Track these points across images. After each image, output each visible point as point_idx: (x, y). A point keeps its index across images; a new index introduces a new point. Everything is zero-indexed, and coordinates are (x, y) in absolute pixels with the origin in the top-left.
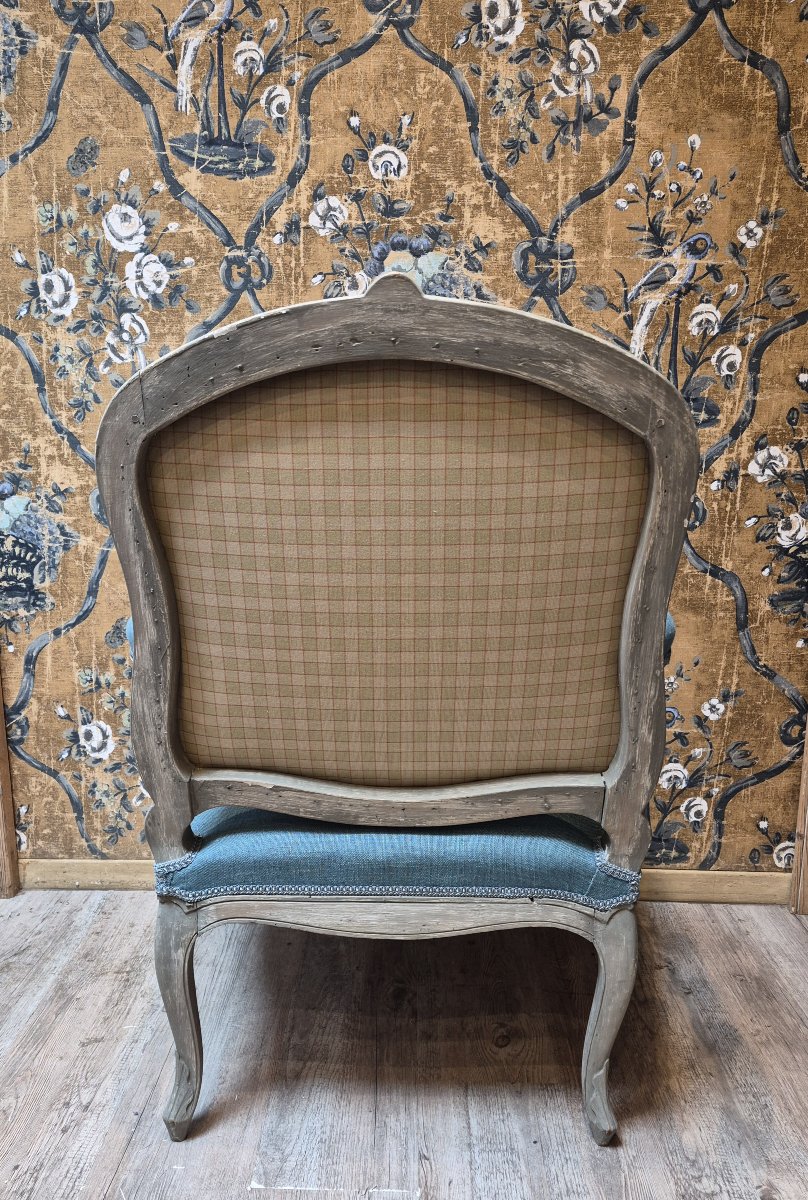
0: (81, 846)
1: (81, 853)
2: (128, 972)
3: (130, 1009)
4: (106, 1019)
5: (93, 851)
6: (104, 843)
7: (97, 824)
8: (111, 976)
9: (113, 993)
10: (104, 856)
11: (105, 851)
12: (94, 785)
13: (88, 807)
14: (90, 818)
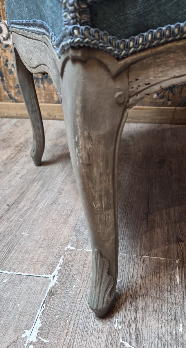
0: (5, 95)
1: (5, 100)
2: (21, 147)
3: (18, 161)
4: (5, 164)
5: (11, 98)
6: (15, 94)
7: (11, 83)
8: (13, 148)
9: (12, 154)
10: (16, 101)
11: (16, 98)
12: (7, 61)
13: (6, 74)
14: (7, 80)
